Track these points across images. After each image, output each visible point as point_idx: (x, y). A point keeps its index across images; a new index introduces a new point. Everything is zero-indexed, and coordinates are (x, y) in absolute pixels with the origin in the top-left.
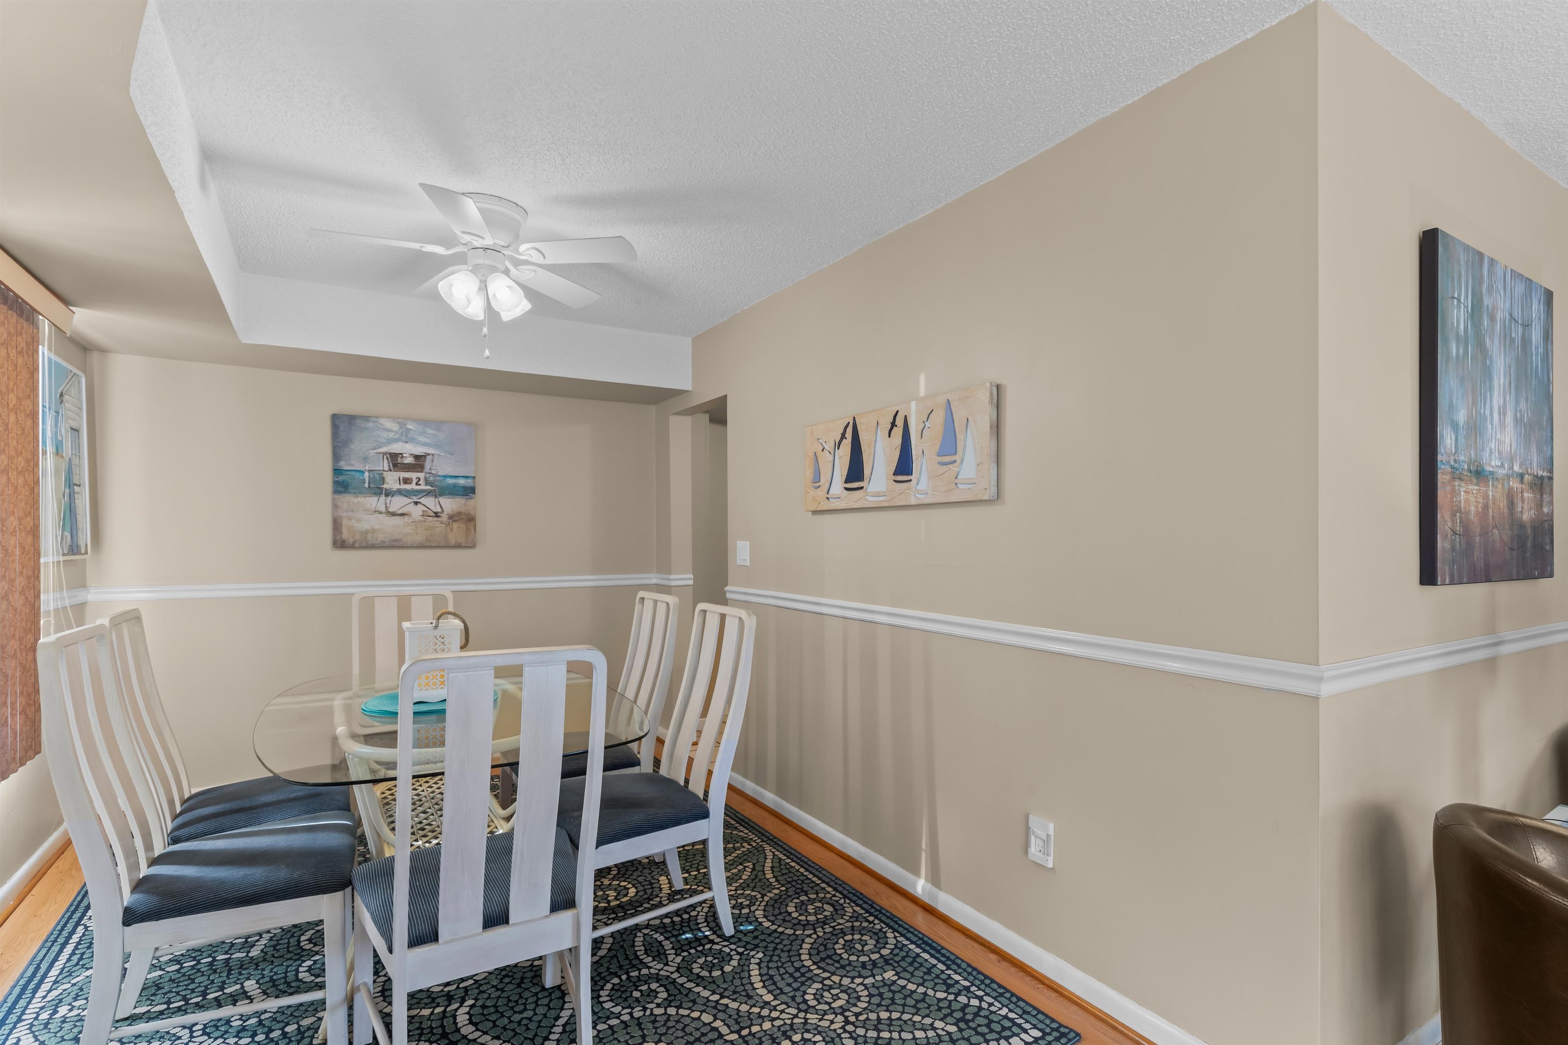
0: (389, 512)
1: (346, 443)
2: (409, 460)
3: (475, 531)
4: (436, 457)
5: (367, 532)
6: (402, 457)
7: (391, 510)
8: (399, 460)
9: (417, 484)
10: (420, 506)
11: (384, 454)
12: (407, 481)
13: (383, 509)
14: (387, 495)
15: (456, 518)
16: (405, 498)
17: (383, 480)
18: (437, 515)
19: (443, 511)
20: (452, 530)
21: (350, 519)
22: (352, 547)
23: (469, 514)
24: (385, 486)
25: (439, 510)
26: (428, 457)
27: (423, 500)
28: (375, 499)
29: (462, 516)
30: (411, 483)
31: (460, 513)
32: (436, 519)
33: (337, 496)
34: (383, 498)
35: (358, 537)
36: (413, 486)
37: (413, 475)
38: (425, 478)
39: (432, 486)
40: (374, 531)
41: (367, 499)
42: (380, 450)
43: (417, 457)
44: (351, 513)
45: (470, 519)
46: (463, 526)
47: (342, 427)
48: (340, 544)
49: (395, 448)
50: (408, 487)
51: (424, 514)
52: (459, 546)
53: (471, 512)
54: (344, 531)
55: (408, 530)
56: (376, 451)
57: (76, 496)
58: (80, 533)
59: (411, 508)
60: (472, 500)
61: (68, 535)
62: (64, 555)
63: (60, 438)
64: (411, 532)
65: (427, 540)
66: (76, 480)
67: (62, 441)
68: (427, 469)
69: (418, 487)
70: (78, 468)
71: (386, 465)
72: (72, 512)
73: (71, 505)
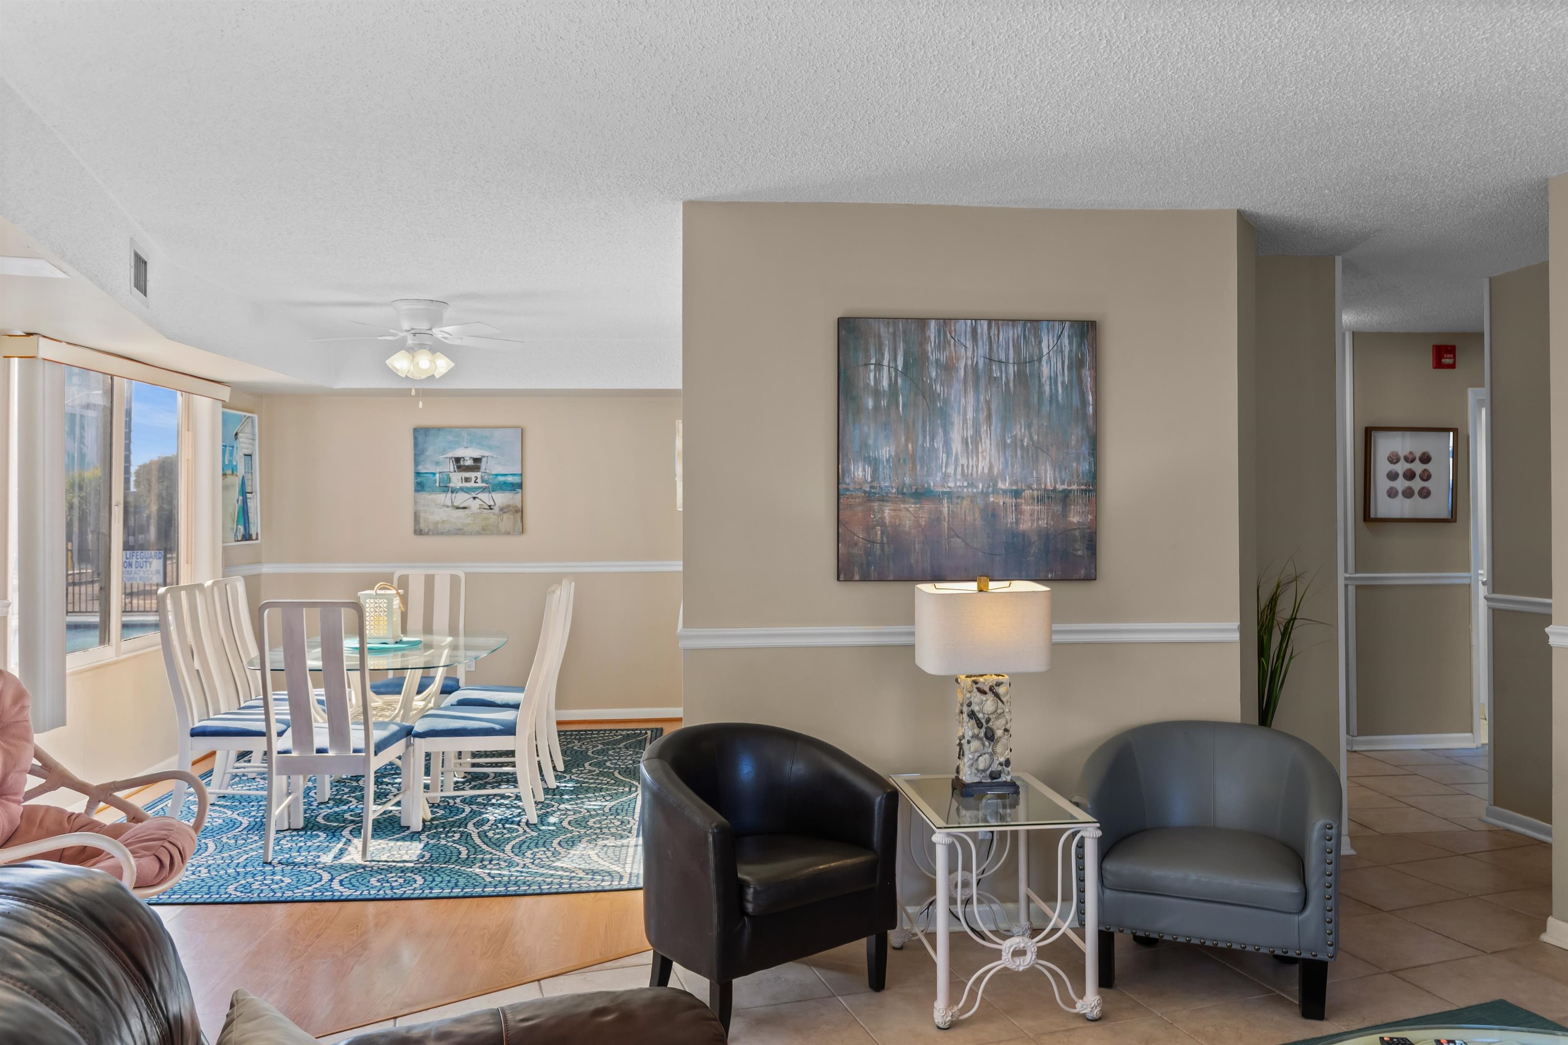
0: (454, 506)
1: (423, 452)
2: (469, 463)
3: (522, 521)
4: (489, 459)
5: (437, 523)
6: (464, 460)
7: (456, 504)
8: (462, 463)
9: (475, 482)
10: (477, 500)
11: (451, 458)
12: (467, 480)
13: (449, 504)
14: (452, 492)
15: (505, 510)
16: (467, 494)
17: (449, 480)
18: (490, 507)
19: (495, 504)
20: (502, 520)
21: (426, 512)
22: (427, 534)
23: (516, 507)
24: (451, 485)
25: (492, 503)
26: (484, 460)
27: (480, 496)
28: (443, 496)
29: (510, 509)
30: (470, 481)
31: (509, 506)
32: (490, 511)
33: (417, 494)
34: (449, 494)
35: (431, 527)
36: (472, 484)
37: (472, 475)
38: (482, 476)
39: (487, 484)
40: (443, 522)
41: (438, 495)
42: (448, 455)
43: (475, 460)
44: (426, 508)
45: (520, 511)
46: (512, 517)
47: (420, 438)
48: (419, 532)
49: (459, 453)
50: (468, 485)
51: (481, 507)
52: (508, 533)
53: (519, 505)
54: (422, 521)
55: (468, 521)
56: (444, 456)
57: (248, 500)
58: (251, 526)
59: (471, 503)
60: (520, 494)
61: (241, 528)
62: (238, 541)
63: (235, 464)
64: (471, 522)
65: (483, 529)
66: (248, 489)
67: (236, 466)
68: (482, 469)
69: (476, 485)
70: (250, 481)
71: (451, 467)
72: (244, 512)
73: (243, 507)
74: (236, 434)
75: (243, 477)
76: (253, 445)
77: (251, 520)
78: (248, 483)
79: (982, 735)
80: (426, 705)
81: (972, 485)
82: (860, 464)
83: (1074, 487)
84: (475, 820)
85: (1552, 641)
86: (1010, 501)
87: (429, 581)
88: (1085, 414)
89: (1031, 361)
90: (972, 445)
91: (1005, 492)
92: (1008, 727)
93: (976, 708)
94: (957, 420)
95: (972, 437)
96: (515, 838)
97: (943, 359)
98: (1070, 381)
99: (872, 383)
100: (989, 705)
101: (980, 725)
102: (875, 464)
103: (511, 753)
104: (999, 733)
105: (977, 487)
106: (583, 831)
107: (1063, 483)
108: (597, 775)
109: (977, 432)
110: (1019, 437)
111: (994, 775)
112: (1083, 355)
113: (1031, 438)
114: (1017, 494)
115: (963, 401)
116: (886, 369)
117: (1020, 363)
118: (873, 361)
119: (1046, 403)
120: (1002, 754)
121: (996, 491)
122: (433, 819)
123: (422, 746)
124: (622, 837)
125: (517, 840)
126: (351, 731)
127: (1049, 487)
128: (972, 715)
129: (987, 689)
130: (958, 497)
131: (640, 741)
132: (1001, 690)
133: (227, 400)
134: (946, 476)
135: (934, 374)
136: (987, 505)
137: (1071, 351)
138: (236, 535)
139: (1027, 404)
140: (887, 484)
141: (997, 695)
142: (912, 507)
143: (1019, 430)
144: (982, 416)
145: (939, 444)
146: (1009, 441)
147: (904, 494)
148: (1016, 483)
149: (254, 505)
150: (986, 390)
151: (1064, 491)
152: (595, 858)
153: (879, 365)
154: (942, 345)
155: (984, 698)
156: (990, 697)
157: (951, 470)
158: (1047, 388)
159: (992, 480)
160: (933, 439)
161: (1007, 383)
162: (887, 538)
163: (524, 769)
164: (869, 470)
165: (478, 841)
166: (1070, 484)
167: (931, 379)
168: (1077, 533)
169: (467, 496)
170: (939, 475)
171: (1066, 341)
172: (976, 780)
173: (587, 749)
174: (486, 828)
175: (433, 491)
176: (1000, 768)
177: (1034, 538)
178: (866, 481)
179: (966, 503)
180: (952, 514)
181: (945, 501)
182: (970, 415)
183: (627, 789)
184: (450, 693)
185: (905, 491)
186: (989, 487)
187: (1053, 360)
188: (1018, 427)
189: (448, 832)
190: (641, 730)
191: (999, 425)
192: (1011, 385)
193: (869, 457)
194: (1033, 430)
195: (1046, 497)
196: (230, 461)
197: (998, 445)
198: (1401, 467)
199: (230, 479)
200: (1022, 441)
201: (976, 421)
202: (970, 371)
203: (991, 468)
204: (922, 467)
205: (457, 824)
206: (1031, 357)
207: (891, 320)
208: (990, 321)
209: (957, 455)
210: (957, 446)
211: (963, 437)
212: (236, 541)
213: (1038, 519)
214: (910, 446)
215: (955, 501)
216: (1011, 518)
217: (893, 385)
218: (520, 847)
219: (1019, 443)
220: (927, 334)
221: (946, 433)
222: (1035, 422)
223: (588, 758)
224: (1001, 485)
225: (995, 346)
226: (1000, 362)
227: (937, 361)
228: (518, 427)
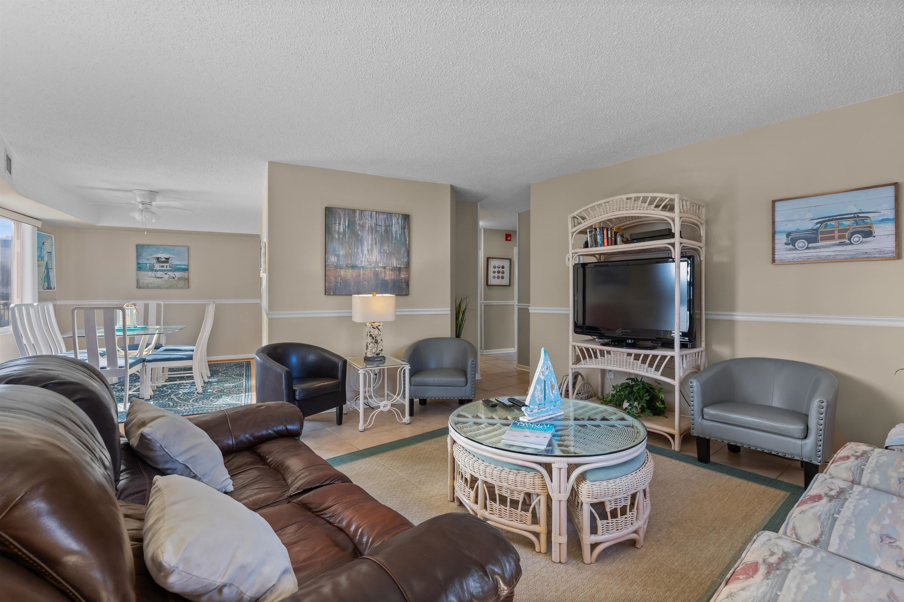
1: (141, 255)
2: (163, 260)
3: (188, 283)
4: (173, 259)
5: (148, 284)
6: (161, 258)
7: (157, 276)
8: (160, 260)
9: (166, 267)
10: (167, 275)
11: (154, 258)
12: (162, 267)
13: (154, 276)
14: (155, 271)
15: (181, 279)
17: (154, 266)
18: (173, 278)
19: (176, 277)
20: (179, 283)
21: (142, 279)
22: (143, 288)
23: (185, 278)
24: (155, 268)
25: (174, 276)
26: (170, 258)
27: (168, 273)
28: (151, 273)
30: (164, 267)
31: (182, 277)
33: (138, 272)
34: (154, 272)
35: (145, 285)
36: (165, 268)
37: (165, 265)
38: (169, 265)
39: (172, 268)
40: (151, 283)
41: (148, 273)
42: (153, 256)
43: (166, 259)
44: (143, 277)
45: (187, 280)
46: (184, 282)
47: (139, 249)
48: (139, 287)
49: (159, 255)
50: (163, 269)
51: (169, 278)
52: (182, 288)
53: (187, 277)
54: (140, 283)
56: (151, 257)
57: (50, 272)
58: (51, 283)
59: (164, 276)
60: (187, 273)
61: (46, 284)
62: (45, 289)
64: (164, 283)
65: (170, 286)
66: (50, 267)
67: (44, 256)
68: (170, 262)
69: (167, 269)
70: (50, 264)
71: (155, 261)
72: (48, 277)
73: (47, 275)
74: (43, 243)
75: (47, 262)
76: (52, 248)
77: (51, 281)
78: (49, 265)
79: (374, 342)
80: (148, 353)
81: (370, 264)
82: (333, 256)
83: (402, 266)
84: (174, 394)
85: (530, 311)
86: (383, 270)
87: (146, 307)
88: (406, 243)
89: (389, 226)
90: (370, 251)
91: (381, 267)
92: (382, 339)
93: (372, 333)
94: (365, 243)
95: (370, 249)
96: (193, 398)
97: (361, 223)
98: (401, 233)
99: (337, 230)
100: (376, 332)
101: (373, 339)
102: (338, 256)
103: (191, 369)
104: (379, 341)
105: (372, 265)
106: (222, 394)
107: (399, 265)
108: (225, 377)
109: (372, 248)
110: (385, 250)
111: (378, 354)
112: (405, 225)
113: (389, 250)
114: (385, 268)
115: (367, 237)
116: (342, 225)
117: (386, 226)
118: (338, 222)
119: (394, 239)
120: (380, 348)
121: (378, 267)
122: (154, 395)
123: (150, 366)
124: (239, 394)
125: (194, 398)
126: (118, 360)
127: (395, 266)
128: (371, 335)
129: (375, 327)
130: (366, 268)
131: (242, 366)
132: (380, 327)
133: (40, 227)
134: (362, 261)
135: (358, 228)
136: (375, 271)
137: (401, 224)
138: (43, 287)
139: (388, 239)
140: (342, 263)
141: (379, 329)
142: (351, 271)
143: (385, 248)
144: (374, 242)
145: (359, 251)
146: (382, 251)
147: (348, 267)
148: (384, 264)
149: (53, 274)
150: (375, 235)
151: (399, 267)
152: (229, 401)
153: (339, 224)
154: (361, 218)
155: (375, 330)
156: (377, 329)
157: (363, 259)
158: (394, 235)
159: (377, 263)
160: (357, 249)
161: (382, 232)
162: (342, 281)
163: (196, 373)
164: (336, 258)
165: (177, 400)
166: (401, 265)
167: (357, 230)
168: (403, 280)
169: (162, 273)
170: (360, 261)
171: (400, 220)
172: (372, 356)
173: (219, 369)
174: (179, 396)
175: (146, 271)
176: (379, 352)
177: (390, 282)
178: (335, 262)
179: (368, 270)
180: (364, 274)
181: (362, 269)
182: (370, 242)
183: (238, 380)
184: (158, 349)
185: (348, 265)
186: (376, 265)
187: (396, 226)
188: (385, 247)
189: (162, 398)
190: (241, 362)
191: (379, 246)
192: (383, 233)
193: (336, 254)
194: (390, 248)
195: (394, 269)
196: (41, 254)
197: (379, 252)
198: (496, 270)
199: (41, 262)
200: (386, 251)
201: (372, 243)
202: (370, 228)
203: (376, 259)
204: (354, 258)
205: (166, 395)
206: (389, 225)
207: (344, 209)
208: (376, 212)
209: (365, 254)
210: (365, 252)
211: (367, 249)
212: (43, 289)
213: (391, 276)
214: (350, 251)
215: (365, 269)
216: (383, 275)
217: (344, 231)
218: (196, 400)
219: (385, 252)
220: (356, 215)
221: (362, 247)
222: (390, 245)
223: (220, 372)
224: (379, 265)
225: (378, 220)
226: (379, 225)
227: (359, 224)
228: (187, 246)
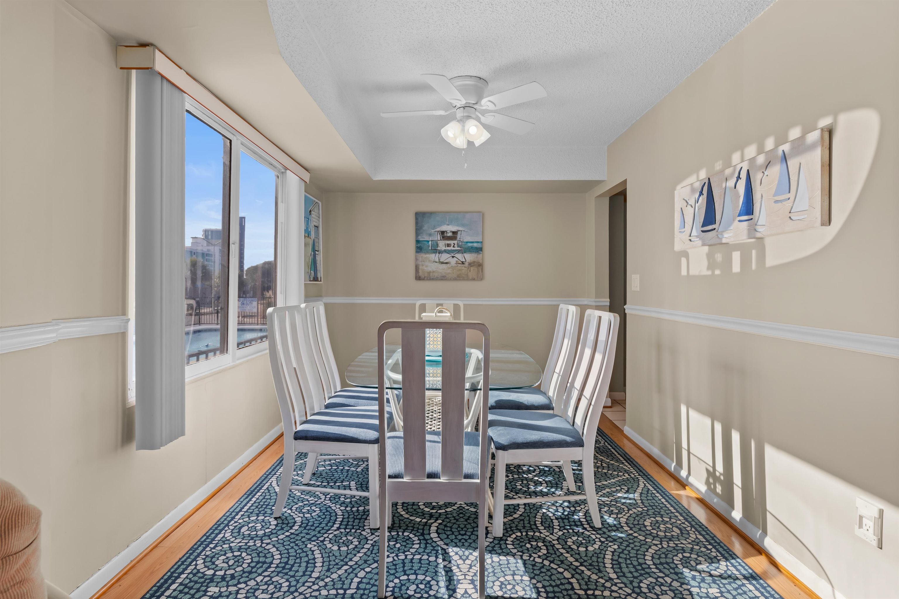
1: (421, 228)
2: (450, 234)
3: (482, 271)
4: (462, 232)
5: (430, 272)
6: (447, 233)
7: (441, 261)
8: (445, 235)
9: (453, 247)
10: (455, 258)
11: (438, 232)
12: (449, 245)
13: (437, 260)
15: (472, 265)
16: (448, 255)
17: (438, 245)
18: (463, 263)
19: (466, 261)
20: (470, 271)
21: (423, 265)
22: (424, 279)
23: (479, 263)
24: (439, 248)
25: (464, 260)
26: (459, 232)
27: (456, 255)
28: (434, 255)
29: (475, 264)
30: (450, 246)
31: (474, 262)
32: (462, 265)
33: (417, 254)
34: (437, 254)
35: (426, 275)
36: (451, 248)
37: (451, 242)
38: (457, 243)
39: (461, 248)
40: (433, 272)
41: (430, 255)
42: (436, 230)
43: (454, 233)
44: (423, 263)
45: (480, 265)
46: (476, 269)
47: (419, 219)
48: (418, 278)
49: (444, 228)
50: (449, 248)
51: (457, 263)
52: (474, 279)
53: (480, 261)
54: (420, 271)
55: (449, 271)
56: (434, 230)
57: (316, 255)
58: (318, 272)
59: (451, 260)
60: (481, 255)
61: (313, 273)
62: (311, 281)
63: (309, 230)
64: (451, 272)
65: (458, 276)
66: (316, 249)
67: (310, 231)
68: (458, 239)
69: (454, 249)
71: (439, 237)
72: (314, 262)
73: (314, 259)
74: (310, 211)
75: (314, 240)
76: (319, 221)
77: (318, 269)
78: (316, 244)
133: (308, 184)
138: (310, 277)
149: (320, 258)
169: (449, 255)
196: (307, 228)
199: (307, 240)
212: (310, 281)
228: (479, 212)
